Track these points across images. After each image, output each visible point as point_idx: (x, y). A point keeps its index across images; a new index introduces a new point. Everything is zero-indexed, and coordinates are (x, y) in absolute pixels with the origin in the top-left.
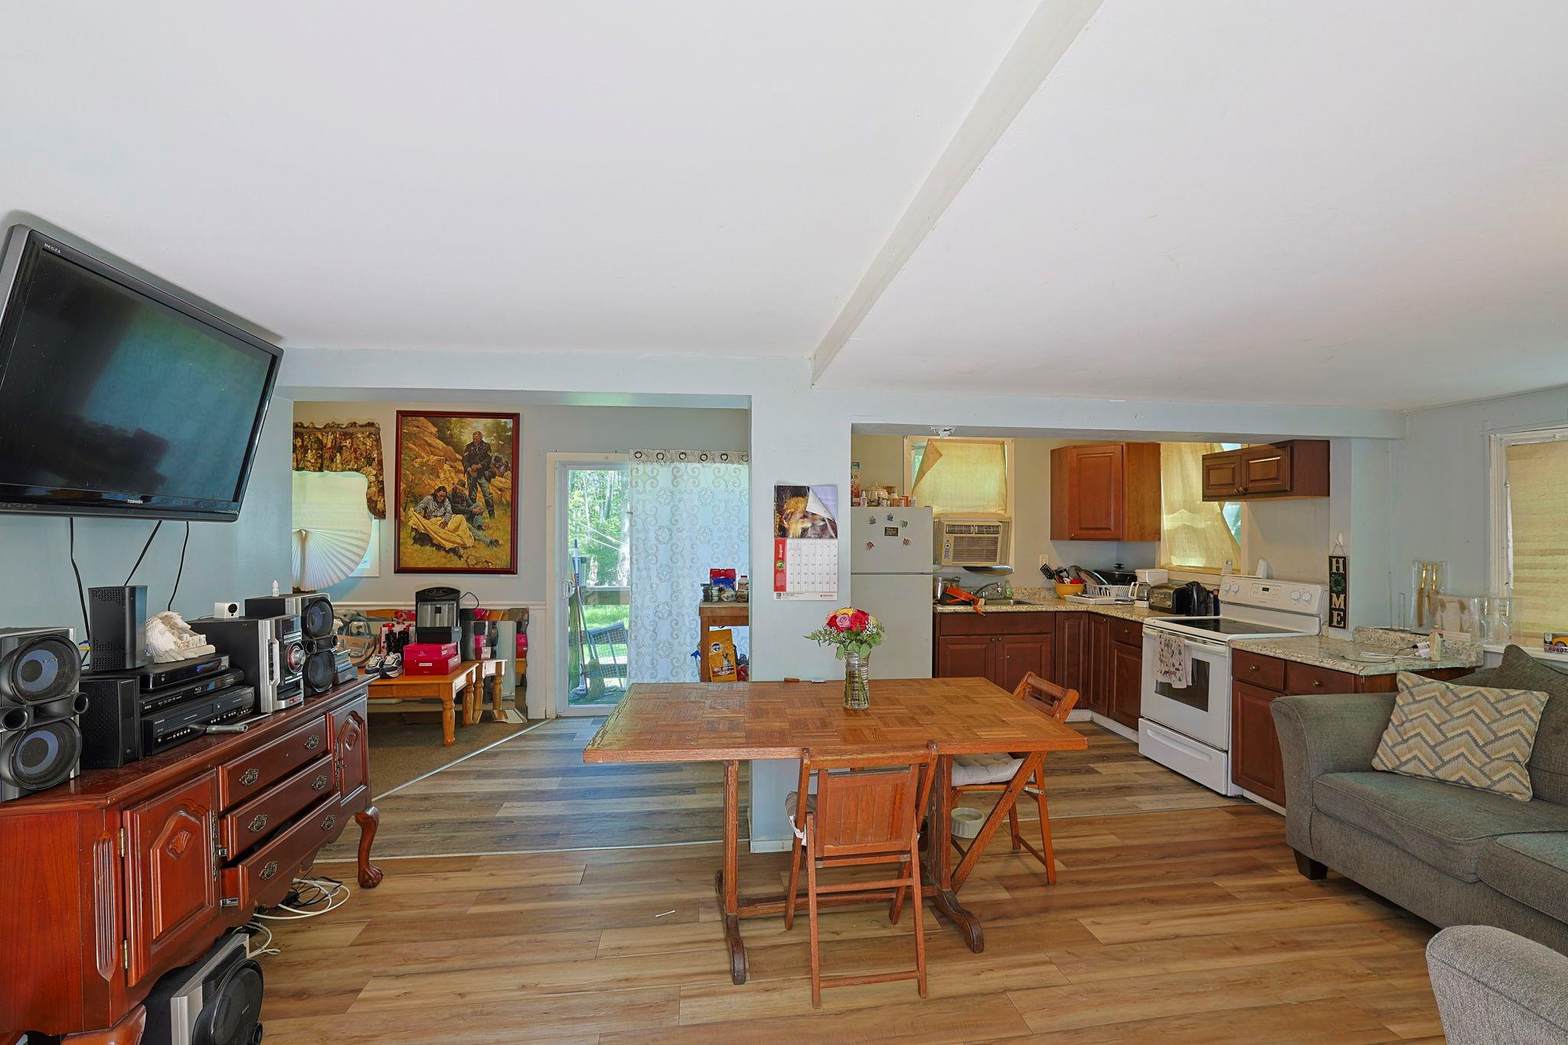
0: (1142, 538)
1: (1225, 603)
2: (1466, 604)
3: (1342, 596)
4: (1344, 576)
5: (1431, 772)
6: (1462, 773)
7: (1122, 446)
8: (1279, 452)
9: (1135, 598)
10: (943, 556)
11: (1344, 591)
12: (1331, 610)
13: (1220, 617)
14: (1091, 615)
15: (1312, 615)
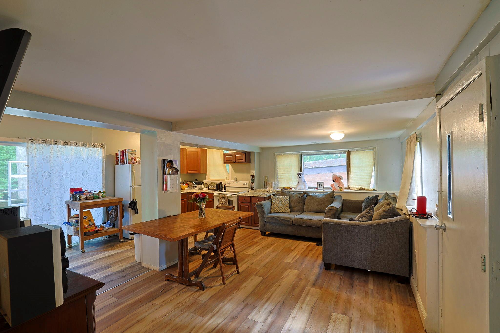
1: (227, 187)
2: (272, 183)
3: (253, 183)
4: (254, 179)
5: (279, 211)
6: (282, 211)
7: (200, 149)
8: (243, 154)
12: (251, 186)
13: (226, 190)
15: (247, 188)
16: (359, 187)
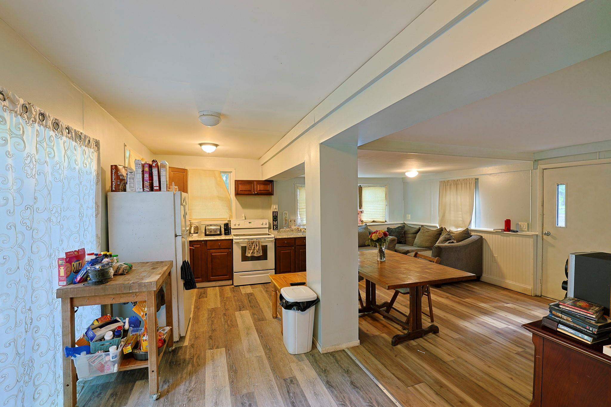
1: (234, 229)
4: (277, 216)
8: (269, 183)
11: (277, 220)
12: (273, 225)
15: (266, 229)
16: (372, 220)
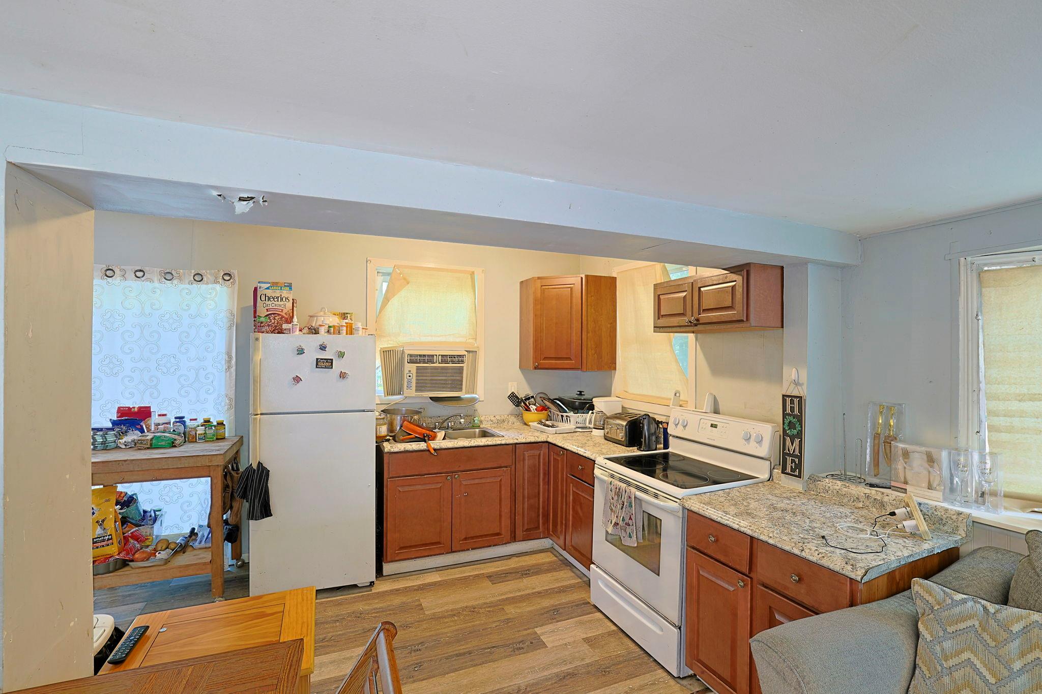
0: (600, 368)
1: (674, 436)
2: (935, 456)
3: (797, 441)
4: (800, 418)
7: (582, 278)
8: (735, 277)
9: (592, 426)
10: (405, 387)
11: (800, 435)
12: (785, 455)
13: (670, 450)
14: (550, 445)
15: (762, 458)
